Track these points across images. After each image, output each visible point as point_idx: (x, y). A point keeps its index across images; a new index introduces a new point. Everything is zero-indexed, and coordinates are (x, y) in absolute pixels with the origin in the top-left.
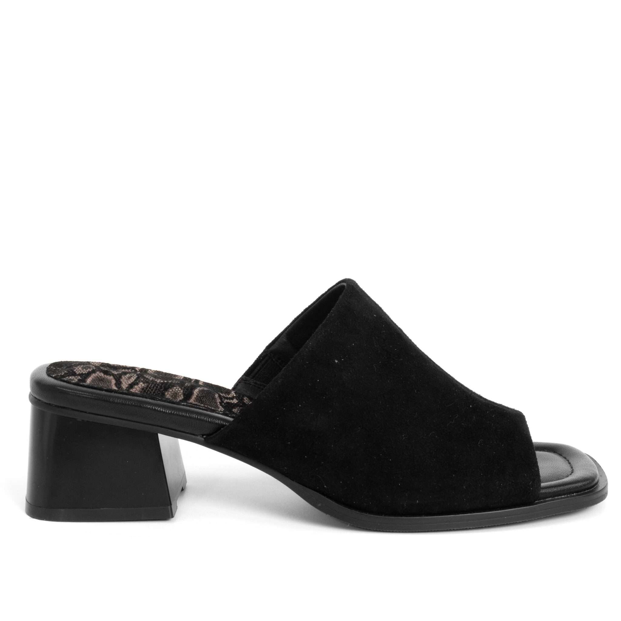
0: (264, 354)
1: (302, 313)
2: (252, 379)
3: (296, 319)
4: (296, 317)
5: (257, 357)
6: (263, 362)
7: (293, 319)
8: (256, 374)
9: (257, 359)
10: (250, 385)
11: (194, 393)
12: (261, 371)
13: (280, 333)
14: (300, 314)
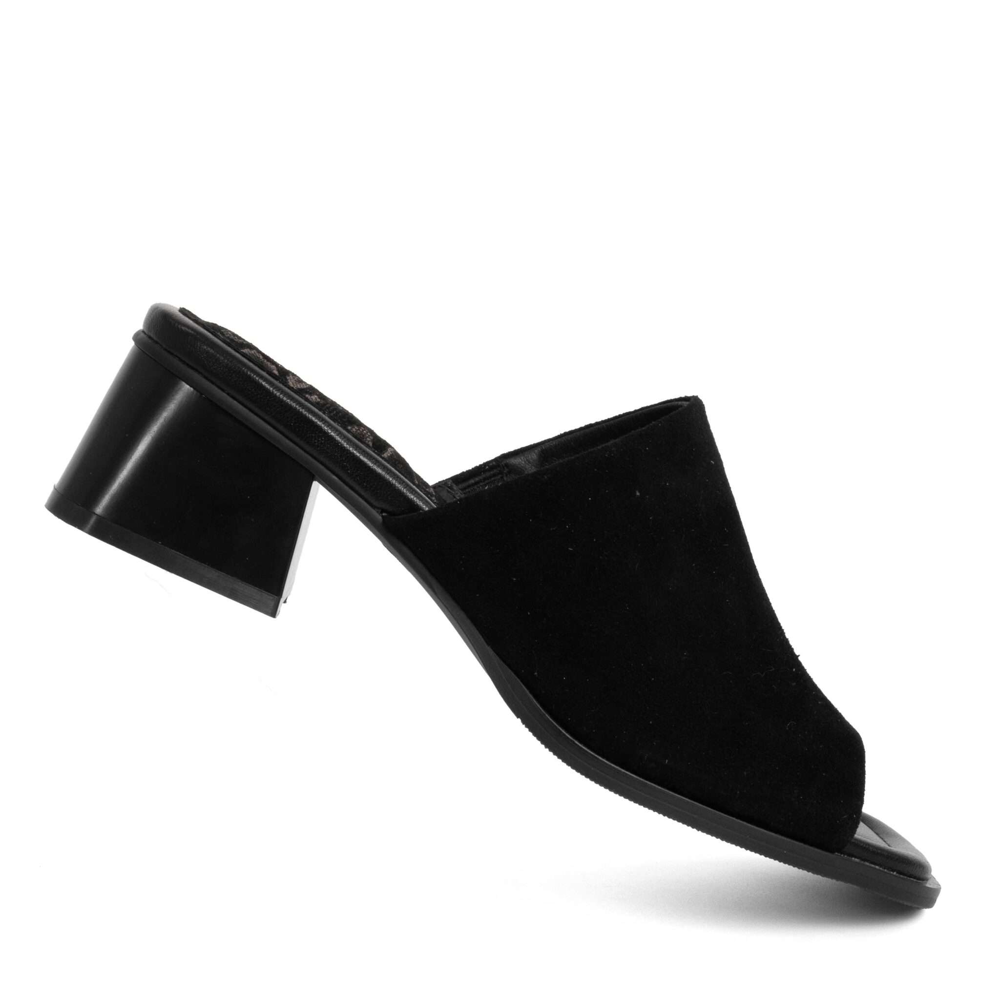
0: (494, 463)
1: (581, 429)
2: (460, 491)
3: (566, 434)
4: (567, 430)
5: (482, 463)
6: (488, 474)
7: (562, 432)
8: (469, 486)
9: (481, 465)
10: (455, 497)
11: (387, 450)
12: (478, 485)
13: (532, 444)
14: (576, 429)
